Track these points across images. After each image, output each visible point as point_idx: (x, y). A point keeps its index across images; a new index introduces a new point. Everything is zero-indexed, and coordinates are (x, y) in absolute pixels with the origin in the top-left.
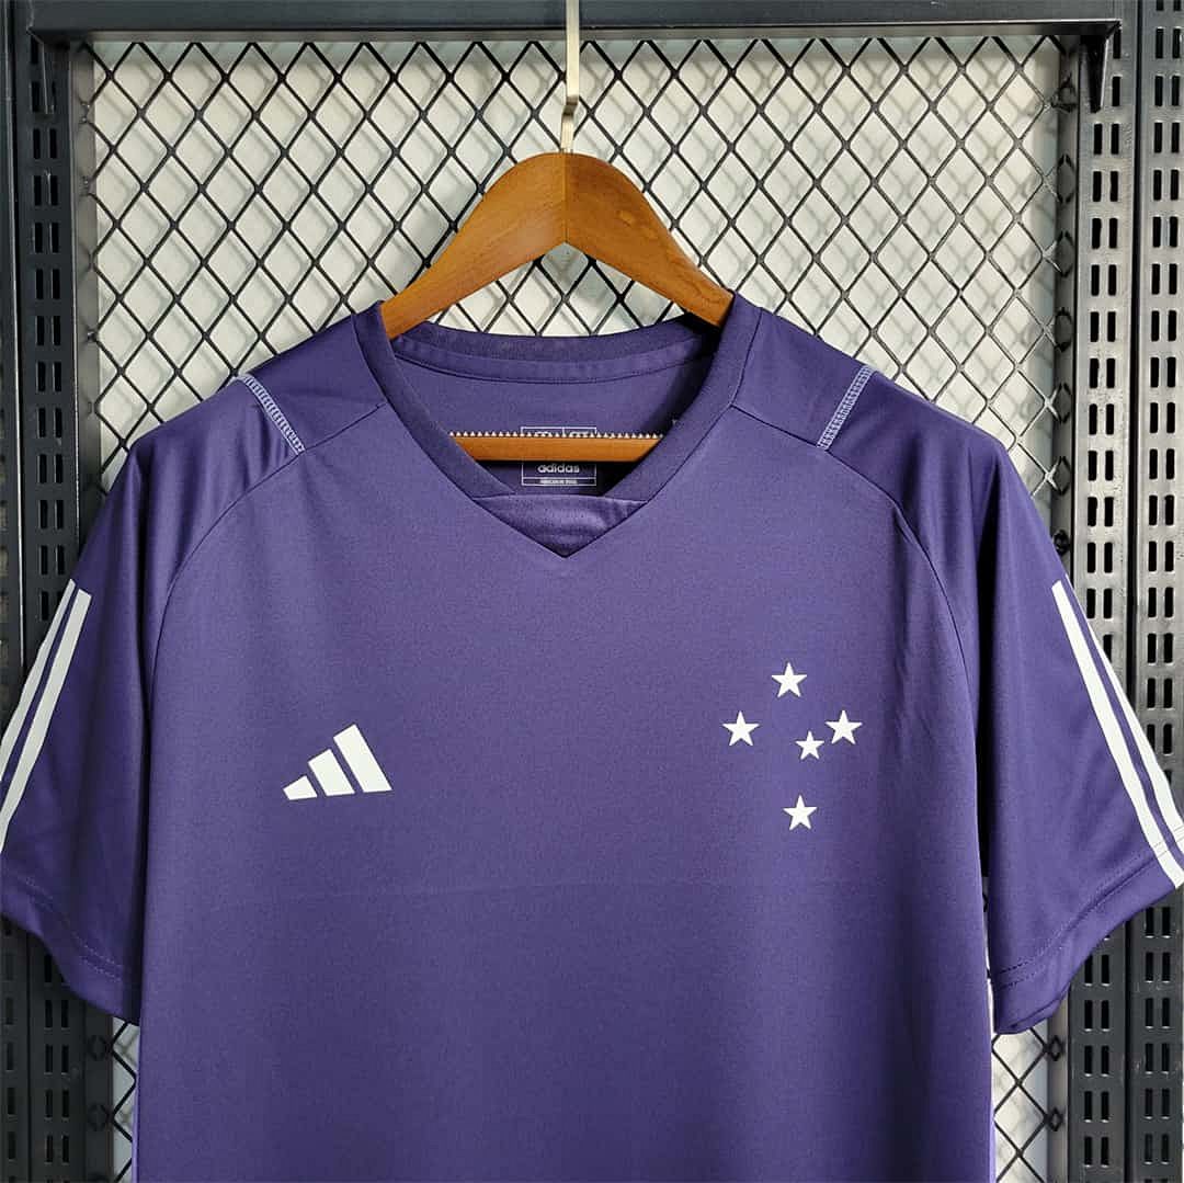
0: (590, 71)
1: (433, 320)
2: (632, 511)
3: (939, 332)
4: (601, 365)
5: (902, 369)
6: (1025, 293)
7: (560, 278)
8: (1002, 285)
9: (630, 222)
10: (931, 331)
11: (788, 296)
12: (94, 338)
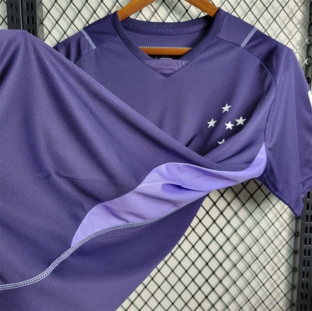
2: (186, 64)
3: (277, 20)
5: (266, 30)
6: (302, 8)
7: (170, 6)
8: (296, 6)
10: (274, 19)
11: (234, 10)
12: (42, 23)
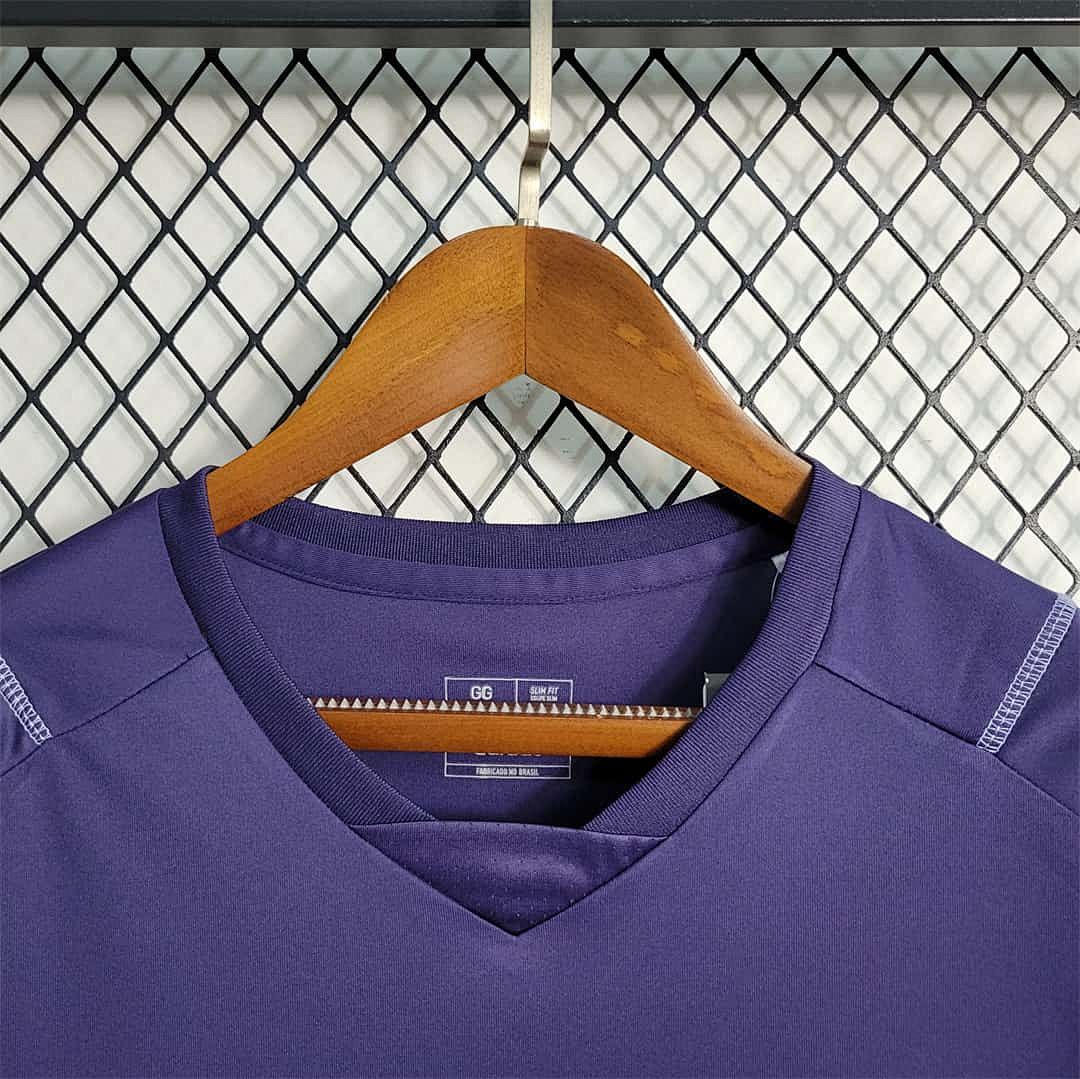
0: (565, 106)
1: (303, 496)
2: (638, 854)
4: (581, 573)
7: (513, 424)
9: (636, 342)
11: (886, 460)
